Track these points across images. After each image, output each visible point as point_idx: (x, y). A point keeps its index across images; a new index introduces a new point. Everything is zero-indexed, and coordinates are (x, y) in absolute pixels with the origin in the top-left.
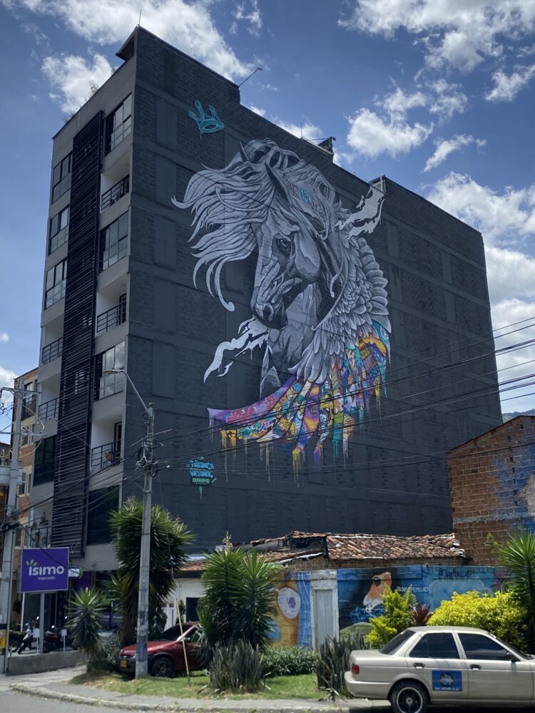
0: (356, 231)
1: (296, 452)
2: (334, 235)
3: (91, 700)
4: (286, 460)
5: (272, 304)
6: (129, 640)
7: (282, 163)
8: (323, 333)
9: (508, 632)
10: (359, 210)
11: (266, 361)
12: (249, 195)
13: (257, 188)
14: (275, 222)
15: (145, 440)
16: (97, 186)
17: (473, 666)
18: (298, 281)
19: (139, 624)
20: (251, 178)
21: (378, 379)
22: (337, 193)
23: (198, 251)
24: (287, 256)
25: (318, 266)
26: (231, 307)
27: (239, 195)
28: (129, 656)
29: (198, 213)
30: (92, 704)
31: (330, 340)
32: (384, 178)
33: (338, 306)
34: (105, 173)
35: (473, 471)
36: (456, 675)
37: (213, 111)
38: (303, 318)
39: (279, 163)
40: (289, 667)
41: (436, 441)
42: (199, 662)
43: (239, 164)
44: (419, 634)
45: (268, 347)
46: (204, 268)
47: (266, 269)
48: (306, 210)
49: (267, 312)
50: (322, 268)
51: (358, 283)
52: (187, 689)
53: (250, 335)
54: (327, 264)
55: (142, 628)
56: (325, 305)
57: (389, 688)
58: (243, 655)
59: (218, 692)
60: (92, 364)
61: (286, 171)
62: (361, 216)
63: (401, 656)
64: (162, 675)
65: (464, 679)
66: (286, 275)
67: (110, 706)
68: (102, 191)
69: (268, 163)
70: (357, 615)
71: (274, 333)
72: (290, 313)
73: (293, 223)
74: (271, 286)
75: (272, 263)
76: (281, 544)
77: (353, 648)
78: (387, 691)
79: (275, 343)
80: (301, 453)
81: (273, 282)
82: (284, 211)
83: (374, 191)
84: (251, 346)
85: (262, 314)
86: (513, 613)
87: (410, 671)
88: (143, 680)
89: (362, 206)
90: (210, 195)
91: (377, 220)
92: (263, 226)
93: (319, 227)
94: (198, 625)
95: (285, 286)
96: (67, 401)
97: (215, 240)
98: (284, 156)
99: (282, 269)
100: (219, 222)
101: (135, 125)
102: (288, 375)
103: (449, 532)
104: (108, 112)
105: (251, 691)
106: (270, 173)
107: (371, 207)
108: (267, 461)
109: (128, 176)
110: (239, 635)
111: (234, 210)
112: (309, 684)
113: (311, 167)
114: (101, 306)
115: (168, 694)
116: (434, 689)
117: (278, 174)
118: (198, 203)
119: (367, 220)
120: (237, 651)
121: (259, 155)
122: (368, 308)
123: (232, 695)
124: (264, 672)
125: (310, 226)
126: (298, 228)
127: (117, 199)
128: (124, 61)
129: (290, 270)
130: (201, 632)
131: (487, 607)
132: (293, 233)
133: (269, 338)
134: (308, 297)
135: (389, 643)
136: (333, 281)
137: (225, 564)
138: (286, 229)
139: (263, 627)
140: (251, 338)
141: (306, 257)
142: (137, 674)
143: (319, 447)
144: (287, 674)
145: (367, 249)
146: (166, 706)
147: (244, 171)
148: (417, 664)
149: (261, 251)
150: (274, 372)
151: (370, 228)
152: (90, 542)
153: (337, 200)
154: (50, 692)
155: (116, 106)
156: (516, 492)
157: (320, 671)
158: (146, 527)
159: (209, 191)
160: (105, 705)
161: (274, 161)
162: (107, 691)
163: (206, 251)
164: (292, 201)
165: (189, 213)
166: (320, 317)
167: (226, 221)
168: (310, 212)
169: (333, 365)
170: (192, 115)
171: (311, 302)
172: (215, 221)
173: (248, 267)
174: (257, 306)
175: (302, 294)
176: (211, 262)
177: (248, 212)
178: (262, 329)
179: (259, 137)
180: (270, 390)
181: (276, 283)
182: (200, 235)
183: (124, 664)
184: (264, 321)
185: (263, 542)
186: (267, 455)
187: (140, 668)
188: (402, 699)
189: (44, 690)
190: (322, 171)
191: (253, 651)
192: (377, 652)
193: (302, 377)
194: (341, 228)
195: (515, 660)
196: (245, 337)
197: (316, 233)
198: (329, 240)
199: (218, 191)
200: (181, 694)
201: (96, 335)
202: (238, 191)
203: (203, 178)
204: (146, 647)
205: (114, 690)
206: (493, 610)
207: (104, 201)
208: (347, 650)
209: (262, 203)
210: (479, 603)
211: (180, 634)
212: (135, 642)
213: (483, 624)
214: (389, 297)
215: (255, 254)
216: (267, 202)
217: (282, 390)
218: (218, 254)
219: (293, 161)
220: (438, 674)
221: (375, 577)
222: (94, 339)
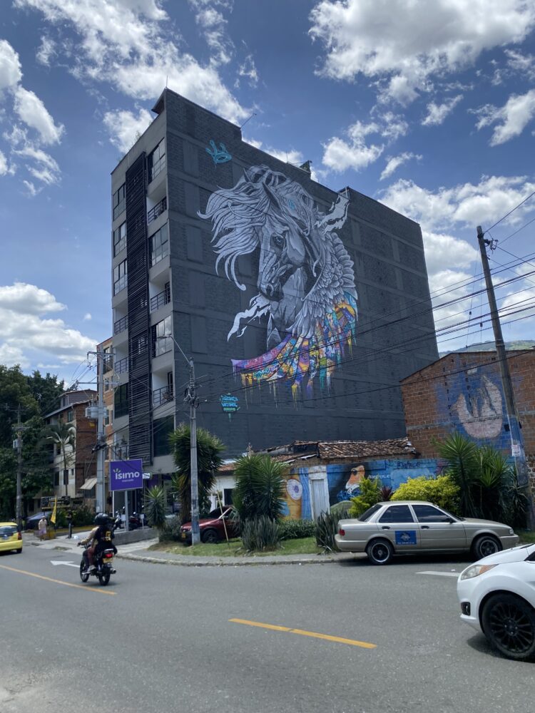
0: (330, 228)
1: (294, 387)
2: (314, 231)
3: (163, 560)
4: (287, 392)
5: (272, 284)
6: (187, 519)
7: (274, 182)
8: (309, 302)
9: (447, 503)
10: (331, 212)
11: (270, 324)
12: (252, 206)
13: (257, 201)
14: (272, 225)
15: (189, 383)
16: (144, 206)
17: (423, 527)
18: (290, 266)
19: (192, 508)
20: (253, 194)
21: (349, 333)
22: (315, 201)
23: (218, 249)
24: (281, 248)
25: (303, 254)
26: (243, 288)
27: (245, 207)
28: (187, 530)
29: (217, 222)
30: (164, 563)
31: (314, 307)
32: (348, 188)
33: (319, 282)
34: (149, 197)
35: (420, 394)
36: (412, 534)
37: (223, 147)
38: (294, 293)
39: (272, 182)
40: (297, 533)
41: (392, 374)
42: (234, 533)
43: (244, 184)
44: (385, 506)
45: (271, 314)
46: (223, 260)
47: (267, 259)
48: (293, 215)
49: (269, 289)
50: (307, 256)
51: (332, 265)
52: (228, 550)
53: (258, 307)
54: (310, 253)
55: (194, 511)
56: (310, 282)
57: (366, 544)
58: (265, 526)
59: (249, 552)
60: (149, 333)
61: (278, 187)
62: (333, 216)
63: (372, 522)
64: (210, 542)
65: (417, 536)
66: (281, 263)
67: (176, 564)
68: (148, 210)
69: (264, 182)
70: (342, 495)
71: (275, 304)
72: (286, 290)
73: (284, 224)
74: (271, 271)
75: (271, 254)
76: (287, 449)
77: (340, 518)
78: (364, 546)
79: (276, 311)
80: (298, 388)
81: (272, 268)
82: (277, 216)
83: (341, 198)
84: (259, 314)
85: (265, 292)
86: (451, 489)
87: (379, 532)
88: (198, 546)
89: (333, 209)
90: (224, 208)
91: (345, 218)
92: (263, 229)
93: (303, 227)
94: (234, 507)
95: (280, 271)
96: (134, 359)
97: (230, 240)
98: (276, 176)
99: (278, 258)
100: (232, 227)
101: (168, 160)
102: (286, 333)
103: (403, 437)
104: (148, 152)
105: (271, 550)
106: (266, 190)
107: (340, 210)
108: (275, 393)
109: (166, 198)
110: (262, 513)
111: (242, 218)
112: (310, 544)
113: (295, 183)
114: (152, 292)
115: (215, 554)
116: (397, 544)
117: (272, 190)
118: (216, 214)
119: (337, 220)
120: (260, 524)
121: (257, 177)
122: (341, 283)
123: (259, 553)
124: (280, 537)
125: (297, 226)
126: (288, 228)
127: (159, 214)
128: (157, 115)
129: (284, 259)
130: (234, 512)
131: (432, 486)
132: (284, 232)
133: (272, 308)
134: (298, 278)
135: (363, 514)
136: (314, 265)
137: (249, 465)
138: (279, 229)
139: (277, 506)
140: (259, 309)
141: (295, 248)
142: (193, 542)
143: (310, 382)
144: (296, 538)
145: (338, 240)
146: (214, 563)
147: (248, 189)
148: (384, 528)
149: (262, 247)
150: (276, 332)
151: (339, 225)
152: (155, 455)
153: (315, 206)
154: (135, 556)
155: (154, 147)
156: (449, 406)
157: (318, 534)
158: (194, 442)
159: (223, 205)
160: (172, 564)
161: (268, 180)
162: (173, 554)
163: (224, 248)
164: (283, 208)
165: (210, 222)
166: (307, 291)
167: (237, 226)
168: (296, 216)
169: (317, 325)
170: (208, 150)
171: (300, 282)
172: (228, 226)
173: (254, 258)
174: (262, 286)
175: (293, 276)
176: (228, 256)
177: (252, 219)
178: (266, 302)
179: (257, 163)
180: (274, 344)
181: (274, 269)
182: (219, 237)
183: (184, 536)
184: (267, 296)
185: (275, 449)
186: (275, 390)
187: (195, 537)
188: (375, 551)
189: (131, 555)
190: (303, 186)
191: (271, 523)
192: (356, 520)
193: (296, 334)
194: (319, 226)
195: (452, 521)
196: (254, 308)
197: (301, 231)
198: (311, 235)
199: (230, 205)
200: (224, 554)
201: (151, 312)
202: (244, 204)
203: (218, 196)
204: (198, 523)
205: (178, 553)
206: (436, 488)
207: (150, 216)
208: (335, 520)
209: (261, 212)
210: (426, 484)
211: (221, 514)
212: (190, 521)
213: (429, 498)
214: (355, 274)
215: (258, 249)
216: (265, 211)
217: (282, 344)
218: (232, 250)
219: (282, 180)
220: (399, 534)
221: (353, 470)
222: (149, 315)
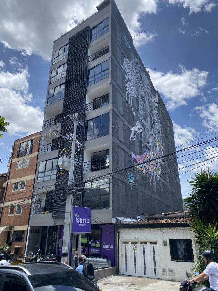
0: (155, 104)
2: (152, 102)
4: (149, 182)
5: (142, 119)
8: (152, 135)
10: (155, 98)
11: (142, 139)
13: (138, 74)
14: (141, 89)
20: (136, 70)
23: (127, 87)
24: (144, 103)
26: (134, 114)
27: (134, 74)
29: (126, 73)
31: (153, 139)
32: (158, 91)
33: (154, 128)
34: (90, 49)
37: (128, 40)
38: (148, 128)
39: (141, 70)
43: (134, 63)
45: (143, 134)
46: (128, 94)
47: (141, 105)
49: (142, 121)
50: (150, 112)
51: (156, 122)
53: (139, 127)
56: (152, 125)
61: (142, 74)
62: (155, 100)
68: (89, 55)
69: (139, 68)
71: (143, 129)
72: (146, 124)
80: (151, 180)
82: (143, 86)
83: (157, 94)
84: (139, 132)
90: (128, 68)
91: (158, 103)
92: (139, 89)
95: (144, 114)
97: (130, 86)
98: (142, 68)
99: (144, 107)
101: (112, 28)
102: (147, 147)
106: (140, 72)
107: (157, 98)
108: (145, 180)
109: (109, 46)
111: (133, 78)
114: (88, 101)
118: (126, 69)
119: (156, 102)
121: (137, 64)
122: (159, 132)
125: (148, 96)
128: (98, 11)
132: (145, 96)
133: (143, 131)
134: (149, 121)
136: (152, 118)
138: (144, 93)
140: (139, 129)
141: (147, 106)
143: (154, 179)
145: (157, 111)
149: (139, 97)
150: (144, 145)
151: (157, 105)
153: (151, 91)
164: (144, 84)
165: (124, 71)
166: (151, 129)
167: (132, 81)
170: (124, 37)
171: (149, 123)
172: (130, 79)
173: (137, 101)
174: (140, 117)
175: (147, 119)
176: (130, 93)
177: (136, 81)
178: (141, 126)
179: (137, 58)
180: (144, 151)
181: (143, 111)
182: (127, 81)
184: (141, 124)
190: (148, 80)
193: (149, 150)
197: (149, 99)
199: (130, 69)
201: (86, 112)
202: (134, 72)
203: (127, 61)
209: (139, 80)
214: (161, 130)
217: (146, 153)
219: (143, 71)
222: (85, 114)
